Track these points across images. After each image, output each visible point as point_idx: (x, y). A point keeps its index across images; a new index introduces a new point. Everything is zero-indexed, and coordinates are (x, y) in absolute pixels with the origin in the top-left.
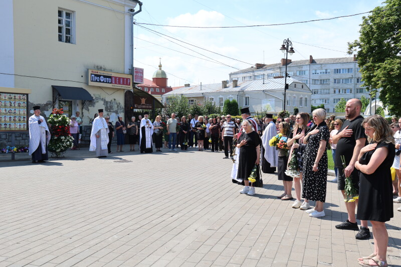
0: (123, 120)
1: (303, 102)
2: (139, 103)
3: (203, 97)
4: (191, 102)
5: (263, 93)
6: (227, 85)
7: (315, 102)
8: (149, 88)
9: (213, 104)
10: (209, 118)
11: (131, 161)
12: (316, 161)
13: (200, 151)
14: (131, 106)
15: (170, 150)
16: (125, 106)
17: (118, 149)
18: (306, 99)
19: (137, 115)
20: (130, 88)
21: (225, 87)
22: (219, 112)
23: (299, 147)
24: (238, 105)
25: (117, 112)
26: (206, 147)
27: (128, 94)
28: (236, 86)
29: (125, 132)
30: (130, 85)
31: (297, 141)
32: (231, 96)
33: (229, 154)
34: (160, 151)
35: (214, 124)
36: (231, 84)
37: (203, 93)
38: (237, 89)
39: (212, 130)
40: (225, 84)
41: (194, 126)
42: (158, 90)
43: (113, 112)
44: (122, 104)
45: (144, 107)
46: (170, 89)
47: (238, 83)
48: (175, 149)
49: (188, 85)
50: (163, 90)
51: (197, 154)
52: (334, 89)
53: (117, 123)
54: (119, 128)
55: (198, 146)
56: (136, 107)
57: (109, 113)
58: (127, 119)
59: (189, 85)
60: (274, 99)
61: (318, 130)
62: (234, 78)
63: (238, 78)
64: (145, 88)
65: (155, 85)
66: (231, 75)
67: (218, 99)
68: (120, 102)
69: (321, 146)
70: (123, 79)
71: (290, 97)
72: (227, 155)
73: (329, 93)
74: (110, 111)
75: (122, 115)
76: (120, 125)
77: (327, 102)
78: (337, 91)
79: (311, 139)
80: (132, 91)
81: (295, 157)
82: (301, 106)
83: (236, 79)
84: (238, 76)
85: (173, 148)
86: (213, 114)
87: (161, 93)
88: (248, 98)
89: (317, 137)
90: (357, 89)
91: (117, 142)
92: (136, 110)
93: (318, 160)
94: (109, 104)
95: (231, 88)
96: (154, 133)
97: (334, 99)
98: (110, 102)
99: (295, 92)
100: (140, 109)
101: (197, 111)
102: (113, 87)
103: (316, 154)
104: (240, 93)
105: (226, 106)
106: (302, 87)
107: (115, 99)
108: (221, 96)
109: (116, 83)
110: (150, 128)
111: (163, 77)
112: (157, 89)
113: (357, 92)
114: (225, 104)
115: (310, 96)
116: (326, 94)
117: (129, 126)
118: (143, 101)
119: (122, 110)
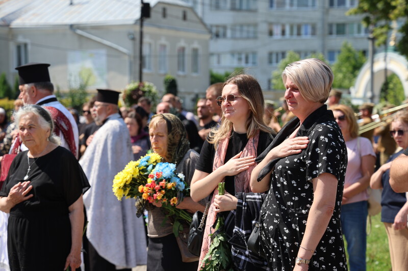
1: (188, 60)
5: (69, 32)
7: (219, 62)
12: (301, 253)
18: (195, 51)
23: (239, 209)
31: (230, 183)
52: (271, 24)
60: (103, 52)
61: (304, 140)
69: (317, 195)
71: (150, 45)
73: (255, 38)
77: (250, 60)
78: (277, 30)
79: (283, 173)
81: (224, 247)
82: (181, 73)
88: (26, 45)
89: (302, 163)
90: (331, 25)
93: (308, 250)
97: (271, 54)
99: (165, 32)
103: (303, 228)
106: (185, 17)
113: (331, 33)
115: (206, 45)
116: (248, 38)
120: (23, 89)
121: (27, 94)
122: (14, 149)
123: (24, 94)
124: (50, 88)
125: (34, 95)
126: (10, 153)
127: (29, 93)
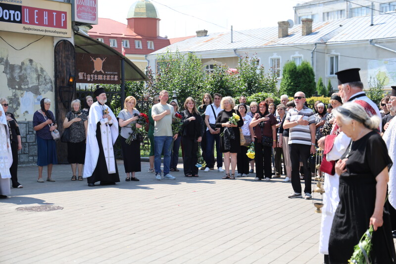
0: (52, 109)
2: (89, 69)
3: (236, 58)
4: (210, 70)
5: (370, 45)
6: (290, 31)
8: (120, 40)
9: (258, 72)
10: (249, 104)
11: (59, 208)
13: (227, 178)
14: (70, 76)
15: (159, 177)
16: (56, 76)
17: (40, 176)
19: (82, 95)
20: (68, 34)
21: (285, 35)
22: (272, 89)
24: (313, 75)
25: (36, 91)
26: (243, 170)
27: (62, 48)
28: (309, 32)
29: (56, 135)
30: (65, 27)
32: (297, 55)
33: (303, 186)
34: (134, 179)
35: (262, 116)
36: (297, 29)
37: (235, 50)
38: (312, 39)
39: (257, 129)
40: (284, 28)
41: (213, 121)
42: (139, 45)
43: (28, 89)
44: (50, 72)
45: (100, 77)
46: (166, 42)
47: (314, 26)
48: (170, 175)
49: (204, 33)
50: (150, 45)
51: (222, 184)
53: (37, 114)
54: (41, 126)
55: (223, 168)
56: (81, 77)
57: (19, 92)
58: (61, 106)
59: (206, 32)
62: (305, 14)
63: (313, 16)
64: (112, 41)
65: (132, 33)
66: (297, 8)
67: (269, 62)
68: (44, 68)
70: (50, 12)
72: (297, 189)
74: (20, 89)
75: (50, 98)
76: (43, 120)
80: (72, 41)
83: (310, 17)
84: (314, 10)
85: (165, 173)
86: (260, 94)
87: (146, 52)
88: (337, 57)
91: (36, 158)
92: (81, 86)
94: (17, 71)
95: (298, 37)
96: (120, 138)
98: (21, 68)
100: (90, 82)
101: (221, 87)
102: (27, 32)
104: (319, 47)
105: (287, 76)
107: (31, 61)
108: (275, 56)
109: (32, 22)
110: (111, 125)
111: (151, 16)
112: (137, 42)
114: (285, 71)
117: (67, 123)
118: (98, 64)
119: (49, 86)
120: (341, 88)
121: (344, 91)
122: (334, 131)
123: (342, 92)
124: (361, 86)
125: (349, 91)
126: (331, 134)
127: (345, 90)
